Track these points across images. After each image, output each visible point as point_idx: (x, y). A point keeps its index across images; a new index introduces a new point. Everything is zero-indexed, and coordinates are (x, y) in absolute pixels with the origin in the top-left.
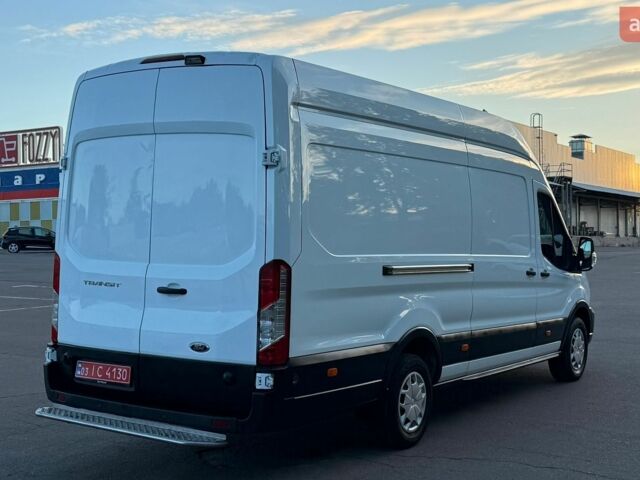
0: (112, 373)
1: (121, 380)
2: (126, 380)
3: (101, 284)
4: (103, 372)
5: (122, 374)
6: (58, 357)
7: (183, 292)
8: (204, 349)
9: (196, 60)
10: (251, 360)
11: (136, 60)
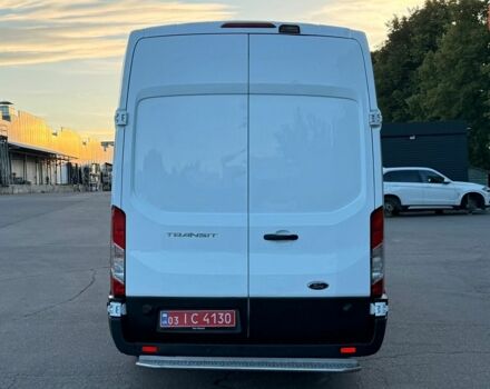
0: (211, 320)
1: (224, 323)
2: (232, 323)
3: (191, 235)
4: (198, 319)
5: (225, 319)
6: (127, 311)
7: (294, 237)
8: (324, 286)
9: (290, 30)
10: (366, 292)
11: (217, 23)
